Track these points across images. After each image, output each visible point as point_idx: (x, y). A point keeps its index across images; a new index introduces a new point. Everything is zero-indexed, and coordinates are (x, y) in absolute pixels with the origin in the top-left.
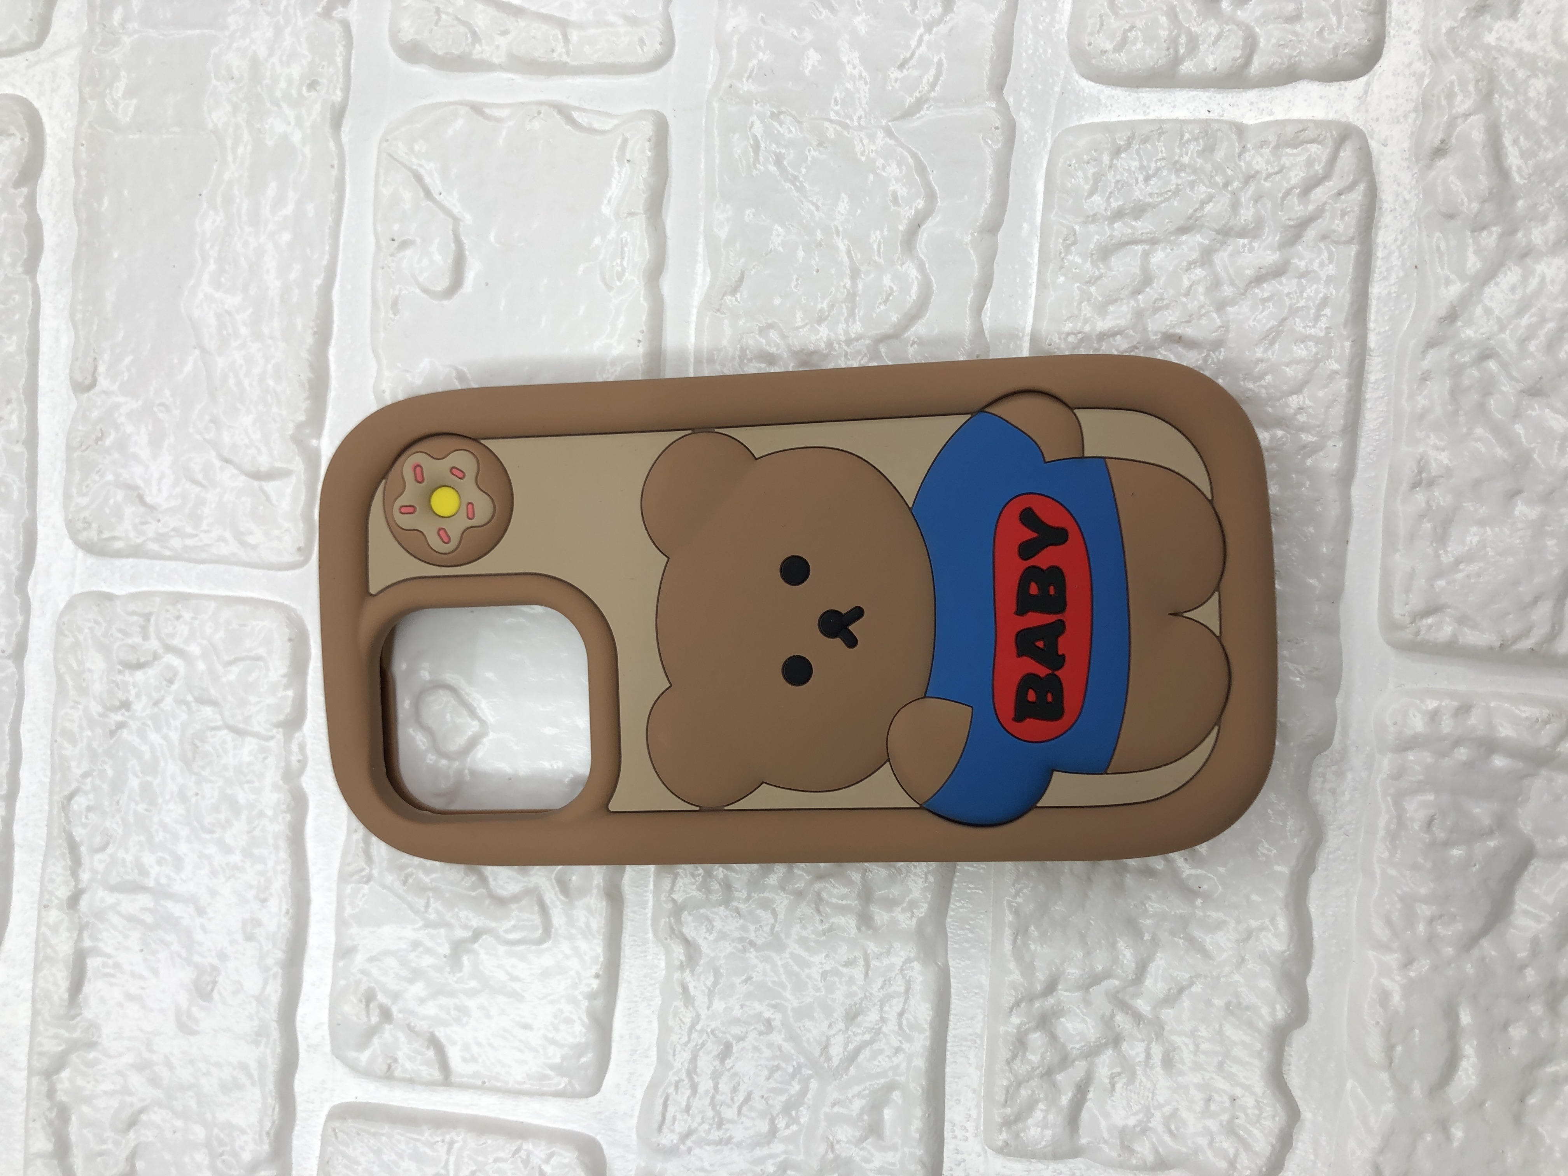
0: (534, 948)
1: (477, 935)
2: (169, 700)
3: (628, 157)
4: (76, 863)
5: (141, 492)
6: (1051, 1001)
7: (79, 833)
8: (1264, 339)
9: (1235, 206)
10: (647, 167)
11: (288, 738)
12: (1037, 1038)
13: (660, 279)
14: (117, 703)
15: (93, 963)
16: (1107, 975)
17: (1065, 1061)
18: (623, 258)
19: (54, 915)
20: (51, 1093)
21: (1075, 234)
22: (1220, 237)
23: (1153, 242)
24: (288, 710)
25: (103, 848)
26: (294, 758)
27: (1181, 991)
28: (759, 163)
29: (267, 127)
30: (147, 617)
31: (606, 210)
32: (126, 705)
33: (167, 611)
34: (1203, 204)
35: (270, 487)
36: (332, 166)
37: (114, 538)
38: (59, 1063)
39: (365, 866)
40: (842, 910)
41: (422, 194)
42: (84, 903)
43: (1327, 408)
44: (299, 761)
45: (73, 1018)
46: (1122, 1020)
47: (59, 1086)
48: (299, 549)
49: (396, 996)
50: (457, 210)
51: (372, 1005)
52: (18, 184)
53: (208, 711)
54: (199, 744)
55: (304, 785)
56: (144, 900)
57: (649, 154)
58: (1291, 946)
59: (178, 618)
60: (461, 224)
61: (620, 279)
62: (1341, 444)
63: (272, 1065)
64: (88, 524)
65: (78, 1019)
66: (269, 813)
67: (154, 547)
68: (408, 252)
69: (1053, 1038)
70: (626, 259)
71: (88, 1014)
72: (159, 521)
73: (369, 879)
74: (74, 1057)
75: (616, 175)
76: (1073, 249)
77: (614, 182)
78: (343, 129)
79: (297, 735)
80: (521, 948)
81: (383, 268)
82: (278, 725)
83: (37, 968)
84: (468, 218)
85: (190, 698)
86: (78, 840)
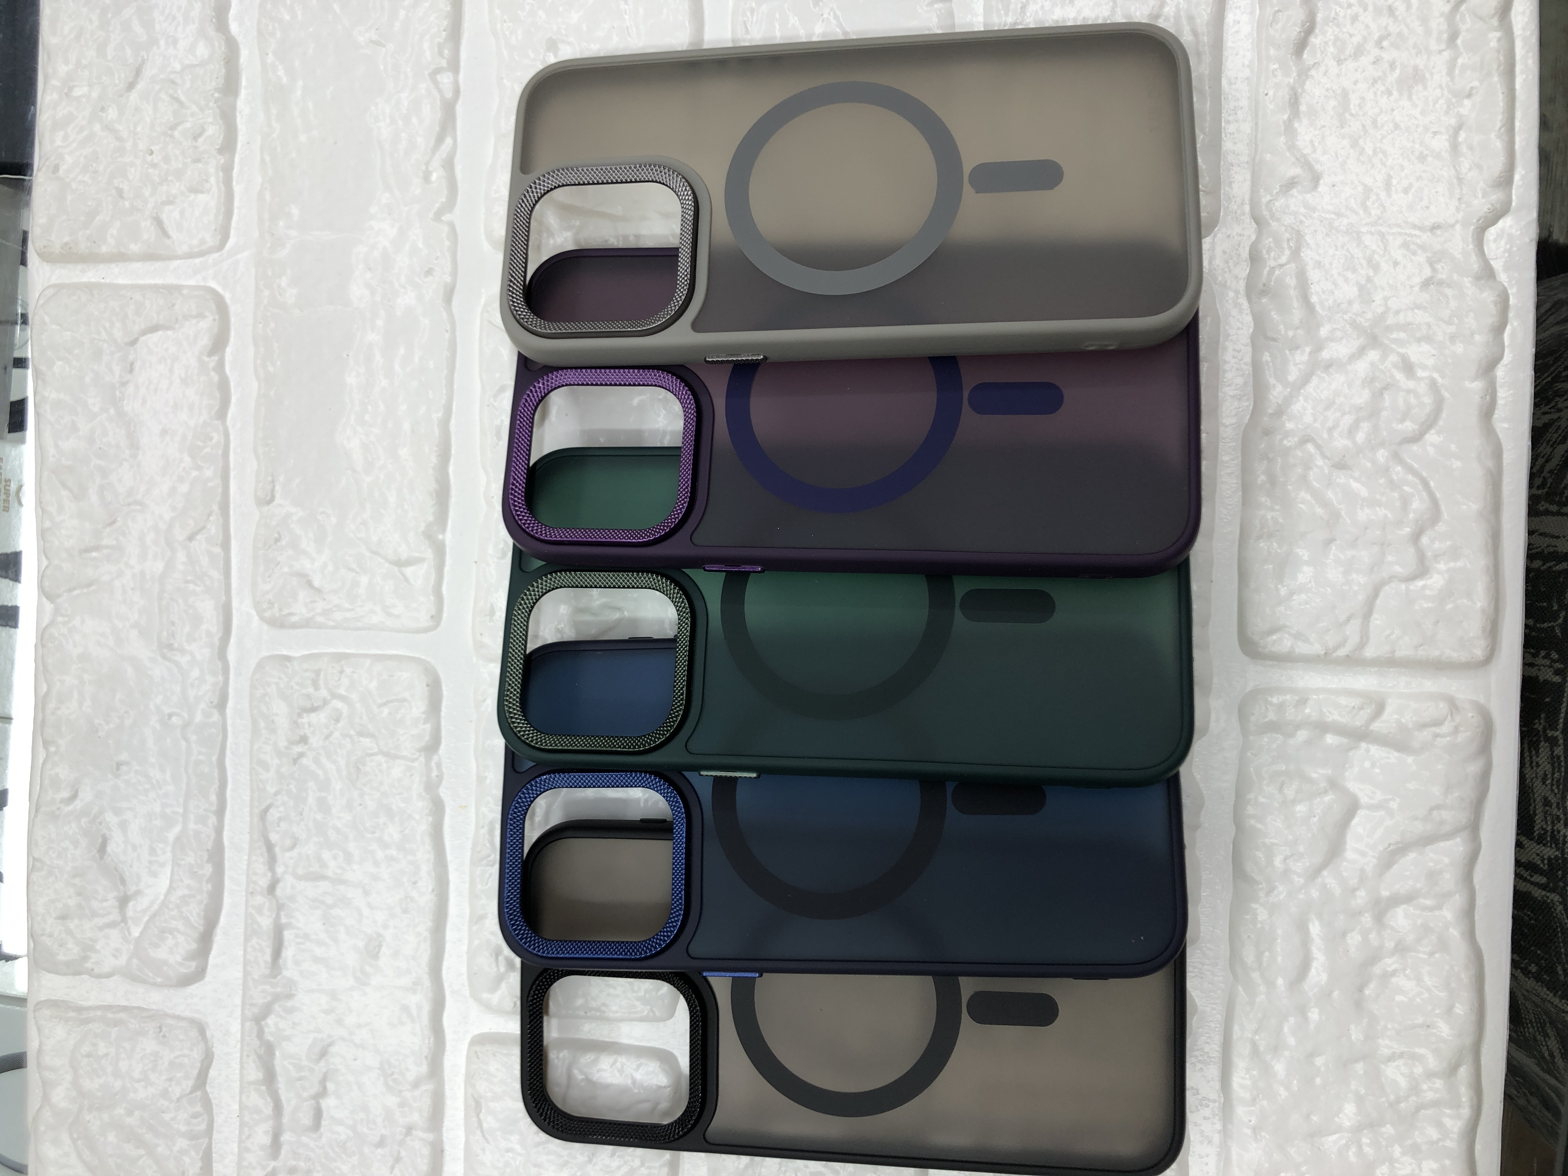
4: (272, 861)
7: (274, 837)
11: (428, 759)
15: (288, 935)
19: (259, 900)
20: (260, 1034)
24: (427, 738)
25: (292, 848)
26: (434, 773)
35: (409, 571)
37: (291, 614)
38: (266, 1011)
42: (279, 892)
45: (275, 977)
47: (266, 1030)
48: (432, 617)
52: (211, 354)
63: (427, 1008)
64: (271, 604)
65: (279, 977)
67: (320, 619)
71: (286, 973)
74: (276, 1007)
83: (247, 940)
86: (273, 841)
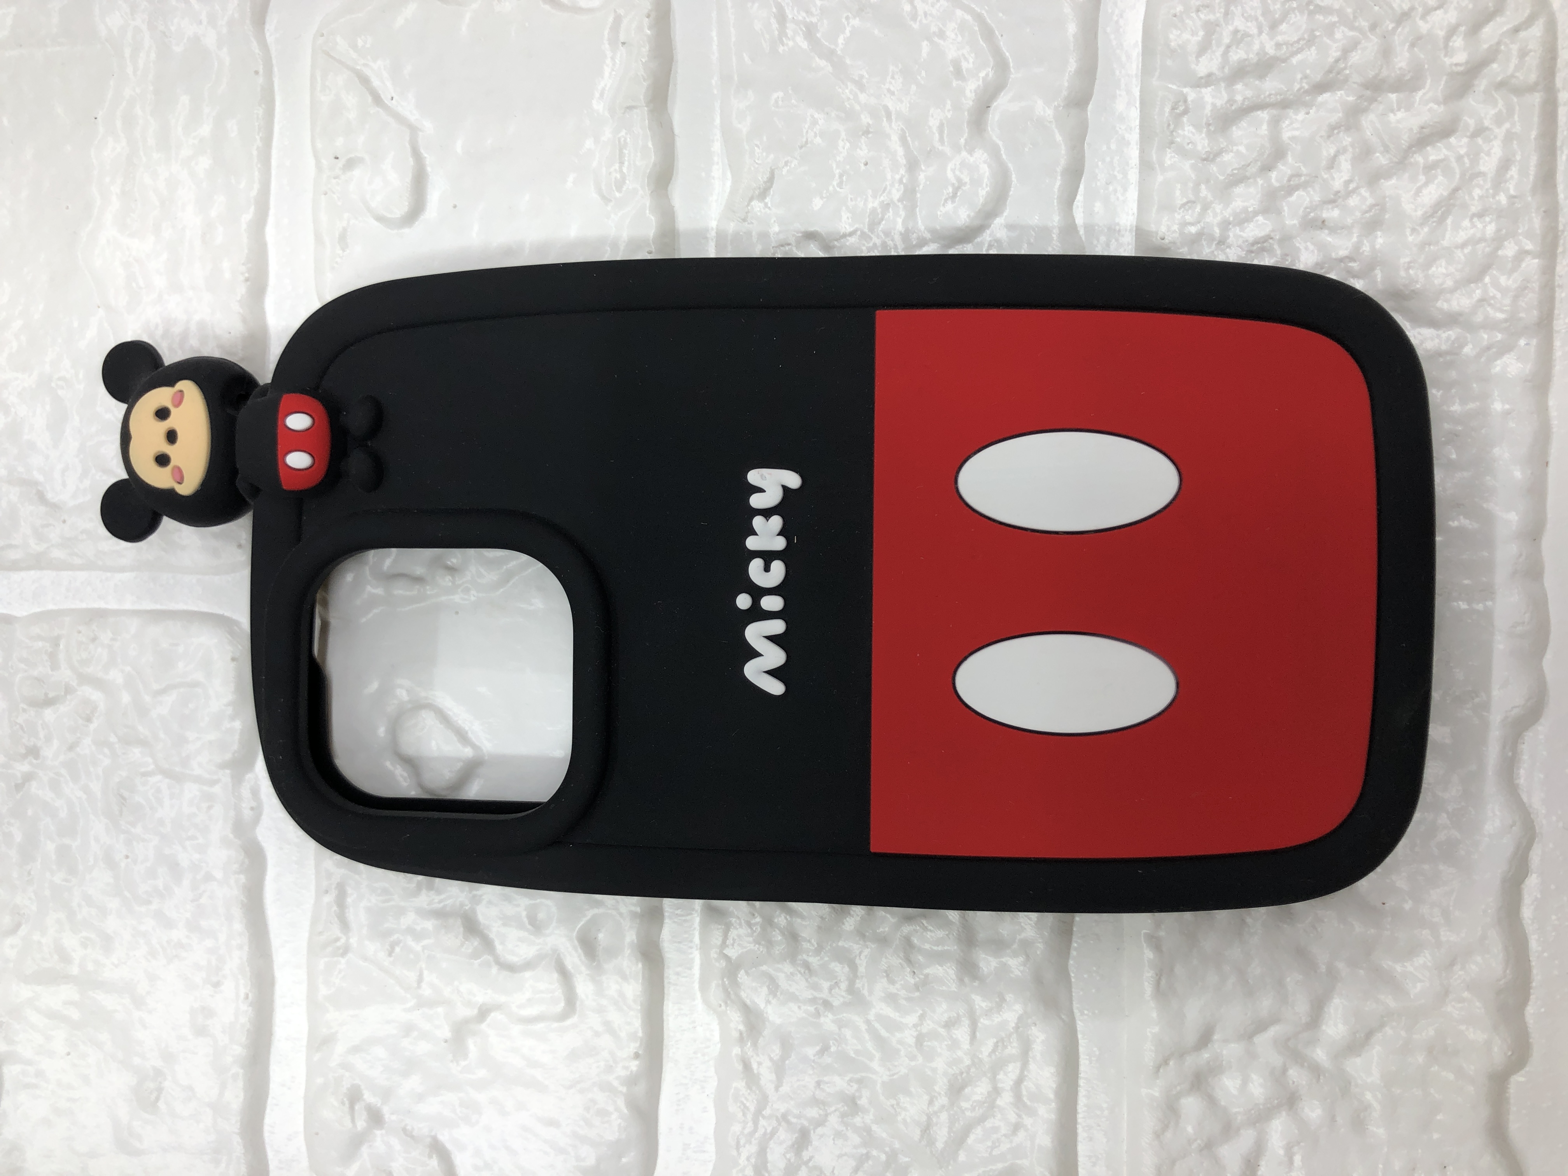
0: (555, 1025)
1: (483, 1013)
2: (87, 741)
3: (622, 38)
5: (40, 488)
6: (1206, 1055)
8: (1432, 216)
9: (1386, 52)
10: (647, 48)
12: (1191, 1105)
13: (669, 189)
14: (23, 751)
16: (1274, 1020)
17: (1228, 1130)
18: (622, 163)
21: (1185, 101)
22: (1368, 93)
23: (1285, 104)
27: (1369, 1035)
28: (786, 36)
29: (173, 28)
30: (55, 642)
31: (598, 106)
32: (33, 752)
33: (79, 632)
34: (1346, 52)
36: (257, 73)
39: (340, 935)
40: (939, 958)
41: (370, 99)
43: (1516, 298)
44: (252, 809)
46: (1296, 1075)
49: (387, 1094)
50: (412, 115)
51: (357, 1107)
53: (136, 753)
54: (126, 794)
55: (260, 838)
56: (68, 992)
57: (649, 32)
58: (1508, 971)
59: (94, 639)
60: (420, 133)
61: (619, 189)
62: (1534, 342)
66: (219, 875)
68: (357, 173)
69: (1211, 1101)
70: (626, 163)
72: (64, 522)
73: (345, 950)
75: (608, 61)
76: (1185, 119)
77: (607, 71)
78: (267, 27)
79: (249, 776)
80: (540, 1026)
81: (326, 194)
82: (223, 766)
84: (428, 126)
85: (113, 739)
